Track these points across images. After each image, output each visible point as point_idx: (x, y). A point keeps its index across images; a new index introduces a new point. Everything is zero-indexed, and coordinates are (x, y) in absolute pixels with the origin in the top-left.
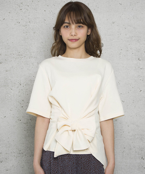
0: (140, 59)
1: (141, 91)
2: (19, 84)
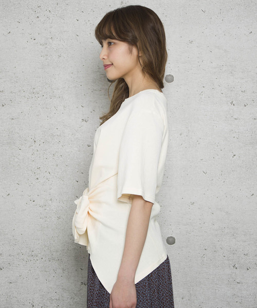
0: (234, 103)
1: (234, 155)
2: (32, 140)
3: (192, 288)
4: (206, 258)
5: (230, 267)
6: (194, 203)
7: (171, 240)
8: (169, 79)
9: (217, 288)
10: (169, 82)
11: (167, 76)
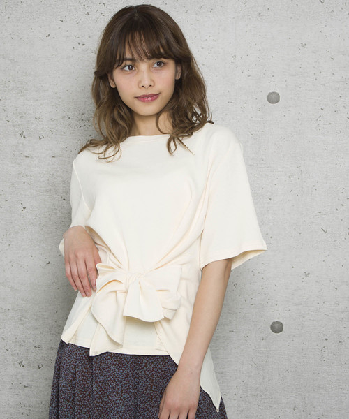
3: (307, 394)
4: (326, 352)
6: (309, 274)
7: (277, 326)
8: (273, 98)
9: (343, 395)
10: (272, 103)
11: (270, 94)
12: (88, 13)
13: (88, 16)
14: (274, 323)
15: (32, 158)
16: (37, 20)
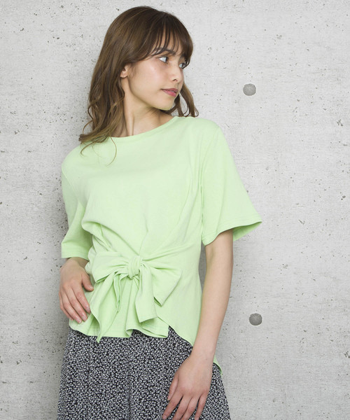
0: (342, 122)
1: (344, 197)
2: (57, 181)
3: (287, 386)
4: (305, 344)
5: (340, 355)
6: (287, 265)
7: (255, 318)
8: (250, 90)
9: (322, 386)
10: (248, 95)
11: (246, 86)
12: (62, 7)
13: (62, 10)
14: (252, 316)
15: (8, 152)
16: (11, 14)
